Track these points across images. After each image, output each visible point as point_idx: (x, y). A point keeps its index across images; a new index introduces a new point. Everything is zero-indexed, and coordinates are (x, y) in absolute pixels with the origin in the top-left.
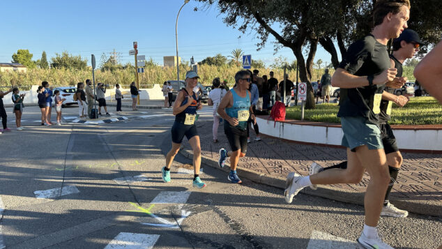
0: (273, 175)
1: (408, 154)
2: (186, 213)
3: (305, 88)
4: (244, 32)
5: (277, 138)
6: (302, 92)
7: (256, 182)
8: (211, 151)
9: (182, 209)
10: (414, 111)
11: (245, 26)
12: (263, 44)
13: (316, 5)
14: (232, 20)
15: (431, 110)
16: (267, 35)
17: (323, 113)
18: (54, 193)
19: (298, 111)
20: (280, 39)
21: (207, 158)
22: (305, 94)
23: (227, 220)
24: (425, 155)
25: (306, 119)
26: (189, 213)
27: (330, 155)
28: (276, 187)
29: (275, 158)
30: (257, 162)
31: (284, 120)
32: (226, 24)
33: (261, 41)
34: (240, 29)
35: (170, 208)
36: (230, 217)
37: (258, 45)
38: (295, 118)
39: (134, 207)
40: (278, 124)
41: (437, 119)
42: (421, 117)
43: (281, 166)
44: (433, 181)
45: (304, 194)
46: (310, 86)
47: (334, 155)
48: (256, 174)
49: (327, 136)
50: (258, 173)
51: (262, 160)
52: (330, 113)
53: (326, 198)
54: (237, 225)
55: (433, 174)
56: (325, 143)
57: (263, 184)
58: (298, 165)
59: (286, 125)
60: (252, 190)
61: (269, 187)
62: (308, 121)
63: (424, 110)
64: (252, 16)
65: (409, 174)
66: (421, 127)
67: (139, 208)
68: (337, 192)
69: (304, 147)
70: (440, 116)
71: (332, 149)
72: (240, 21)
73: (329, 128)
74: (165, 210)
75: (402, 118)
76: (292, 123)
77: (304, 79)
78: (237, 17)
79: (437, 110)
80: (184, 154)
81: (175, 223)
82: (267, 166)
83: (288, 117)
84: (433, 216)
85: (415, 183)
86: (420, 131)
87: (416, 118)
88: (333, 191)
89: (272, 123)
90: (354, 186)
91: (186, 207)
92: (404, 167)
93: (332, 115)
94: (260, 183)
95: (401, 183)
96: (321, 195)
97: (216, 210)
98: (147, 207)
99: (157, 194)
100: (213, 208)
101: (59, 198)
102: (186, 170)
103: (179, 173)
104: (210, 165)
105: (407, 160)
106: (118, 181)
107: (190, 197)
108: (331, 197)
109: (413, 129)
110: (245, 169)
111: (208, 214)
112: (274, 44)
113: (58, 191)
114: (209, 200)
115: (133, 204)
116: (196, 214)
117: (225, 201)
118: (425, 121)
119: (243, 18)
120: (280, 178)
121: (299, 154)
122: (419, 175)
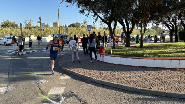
0: (100, 79)
1: (152, 69)
2: (63, 98)
3: (112, 41)
4: (88, 17)
5: (101, 61)
6: (111, 42)
7: (93, 82)
8: (74, 67)
9: (61, 96)
10: (154, 51)
11: (88, 14)
12: (95, 22)
14: (82, 12)
15: (160, 50)
16: (97, 18)
17: (119, 51)
18: (4, 89)
19: (109, 50)
20: (103, 20)
21: (72, 71)
22: (112, 43)
23: (81, 101)
24: (158, 69)
25: (113, 54)
26: (65, 98)
27: (122, 69)
28: (101, 84)
29: (100, 70)
30: (94, 73)
31: (104, 54)
32: (80, 13)
34: (86, 15)
35: (57, 96)
36: (82, 99)
37: (94, 22)
38: (108, 53)
39: (40, 96)
40: (102, 56)
41: (162, 54)
43: (103, 75)
44: (161, 81)
45: (112, 87)
48: (93, 79)
49: (121, 61)
50: (94, 78)
51: (95, 71)
53: (120, 89)
54: (85, 103)
55: (161, 78)
56: (120, 64)
57: (96, 83)
58: (110, 74)
59: (105, 56)
60: (91, 85)
61: (98, 84)
63: (158, 50)
64: (91, 11)
65: (151, 78)
66: (157, 58)
67: (43, 96)
68: (125, 86)
69: (112, 66)
70: (163, 53)
71: (123, 66)
73: (121, 58)
74: (54, 97)
75: (149, 54)
76: (107, 55)
78: (85, 11)
79: (162, 50)
80: (62, 69)
81: (59, 103)
82: (97, 75)
84: (160, 96)
85: (154, 82)
86: (156, 60)
87: (155, 54)
88: (123, 86)
89: (99, 55)
90: (131, 83)
91: (64, 95)
92: (150, 75)
93: (123, 52)
94: (94, 82)
95: (149, 82)
96: (119, 87)
97: (76, 96)
98: (46, 96)
99: (51, 89)
100: (75, 95)
101: (6, 92)
102: (63, 77)
103: (60, 78)
104: (74, 74)
105: (151, 71)
106: (33, 82)
107: (65, 90)
108: (122, 88)
109: (154, 59)
110: (88, 76)
111: (73, 98)
112: (100, 22)
113: (6, 89)
114: (73, 92)
115: (40, 94)
116: (67, 98)
117: (80, 91)
118: (158, 56)
119: (87, 11)
120: (102, 80)
121: (110, 69)
122: (156, 78)
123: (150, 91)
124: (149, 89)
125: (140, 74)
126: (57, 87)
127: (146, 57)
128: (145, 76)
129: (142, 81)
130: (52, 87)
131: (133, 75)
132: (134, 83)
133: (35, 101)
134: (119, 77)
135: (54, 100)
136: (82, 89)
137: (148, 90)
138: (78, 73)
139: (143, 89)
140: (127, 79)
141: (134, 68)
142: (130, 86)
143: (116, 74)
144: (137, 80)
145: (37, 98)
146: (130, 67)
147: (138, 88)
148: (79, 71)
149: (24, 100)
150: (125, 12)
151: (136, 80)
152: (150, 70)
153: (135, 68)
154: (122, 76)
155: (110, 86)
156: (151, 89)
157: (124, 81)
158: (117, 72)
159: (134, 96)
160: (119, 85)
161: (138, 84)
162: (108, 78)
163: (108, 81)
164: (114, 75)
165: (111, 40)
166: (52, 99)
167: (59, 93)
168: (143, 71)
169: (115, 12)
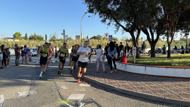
0: (121, 88)
1: (182, 79)
2: (82, 104)
3: (136, 49)
4: (109, 26)
5: (123, 71)
6: (134, 51)
7: (113, 91)
8: (94, 76)
9: (81, 102)
10: (184, 60)
11: (110, 23)
12: (117, 31)
13: (140, 14)
14: (104, 21)
16: (119, 27)
17: (143, 61)
18: (26, 93)
19: (132, 59)
20: (125, 29)
21: (92, 79)
22: (136, 52)
26: (84, 104)
27: (147, 79)
28: (123, 93)
29: (122, 80)
30: (115, 82)
31: (126, 63)
32: (102, 22)
33: (116, 29)
34: (108, 24)
35: (76, 101)
37: (115, 31)
38: (131, 63)
39: (60, 101)
40: (124, 65)
42: (187, 63)
43: (125, 84)
45: (135, 96)
46: (138, 49)
47: (149, 79)
49: (145, 71)
50: (115, 86)
51: (117, 81)
52: (147, 60)
53: (145, 99)
56: (144, 73)
57: (117, 92)
58: (133, 83)
59: (127, 65)
60: (112, 94)
61: (120, 93)
62: (137, 64)
63: (188, 60)
64: (112, 19)
65: (182, 88)
66: (187, 67)
67: (62, 101)
68: (150, 96)
69: (135, 75)
71: (148, 76)
72: (108, 21)
73: (146, 67)
74: (73, 102)
75: (179, 63)
76: (130, 65)
77: (135, 45)
78: (106, 20)
82: (119, 83)
83: (128, 62)
85: (186, 93)
86: (187, 69)
87: (185, 63)
88: (148, 95)
89: (121, 64)
90: (158, 93)
91: (82, 101)
92: (180, 85)
93: (148, 61)
94: (115, 91)
95: (179, 93)
96: (143, 97)
97: (96, 103)
98: (65, 101)
99: (70, 95)
100: (94, 102)
101: (28, 96)
102: (83, 84)
103: (80, 86)
104: (94, 82)
105: (181, 82)
106: (54, 88)
107: (84, 97)
108: (147, 98)
109: (184, 68)
110: (109, 85)
111: (92, 105)
112: (122, 31)
113: (28, 93)
114: (93, 98)
115: (59, 99)
116: (87, 104)
117: (100, 99)
118: (189, 65)
119: (109, 20)
120: (124, 89)
121: (133, 78)
122: (187, 89)
123: (181, 101)
124: (179, 100)
125: (168, 84)
126: (76, 93)
127: (174, 66)
128: (174, 87)
129: (170, 91)
130: (72, 93)
131: (159, 84)
132: (161, 93)
133: (54, 105)
134: (144, 86)
135: (73, 105)
136: (102, 97)
137: (177, 101)
138: (99, 81)
139: (172, 99)
140: (153, 89)
141: (160, 78)
142: (156, 96)
143: (140, 83)
144: (165, 90)
145: (56, 103)
146: (156, 77)
147: (166, 98)
148: (100, 80)
149: (43, 103)
150: (149, 18)
151: (163, 90)
152: (179, 81)
153: (162, 78)
154: (147, 85)
155: (133, 95)
156: (182, 100)
157: (149, 90)
158: (141, 82)
159: (162, 106)
160: (143, 94)
161: (166, 94)
162: (131, 87)
163: (131, 90)
164: (138, 84)
165: (134, 48)
166: (72, 104)
167: (78, 99)
168: (171, 81)
169: (138, 18)
